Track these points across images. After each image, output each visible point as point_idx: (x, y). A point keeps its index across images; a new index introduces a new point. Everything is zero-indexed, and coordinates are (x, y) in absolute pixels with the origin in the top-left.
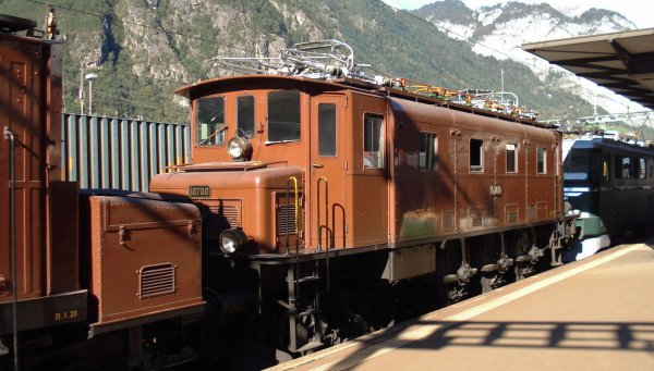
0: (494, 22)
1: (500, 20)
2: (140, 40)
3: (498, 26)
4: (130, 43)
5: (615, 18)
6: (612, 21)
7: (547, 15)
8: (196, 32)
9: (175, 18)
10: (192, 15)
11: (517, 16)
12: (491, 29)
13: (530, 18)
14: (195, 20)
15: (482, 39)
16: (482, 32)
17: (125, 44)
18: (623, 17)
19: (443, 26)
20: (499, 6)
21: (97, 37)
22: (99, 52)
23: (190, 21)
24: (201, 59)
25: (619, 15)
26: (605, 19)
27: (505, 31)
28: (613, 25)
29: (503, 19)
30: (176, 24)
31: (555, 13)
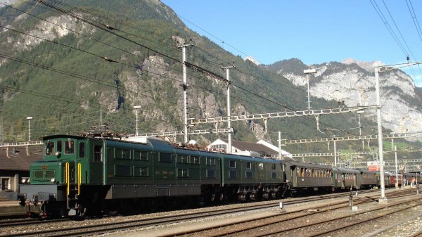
0: (322, 75)
1: (325, 73)
2: (136, 95)
3: (324, 77)
4: (129, 97)
5: (399, 73)
6: (396, 75)
7: (356, 71)
8: (164, 90)
9: (152, 82)
10: (161, 80)
11: (337, 71)
12: (320, 79)
13: (344, 73)
14: (164, 83)
15: (315, 86)
16: (314, 81)
17: (127, 97)
18: (404, 73)
19: (289, 76)
20: (324, 64)
21: (115, 94)
22: (116, 102)
23: (160, 84)
24: (169, 106)
25: (400, 71)
26: (392, 74)
27: (329, 80)
28: (397, 77)
29: (328, 72)
30: (153, 86)
31: (360, 70)
